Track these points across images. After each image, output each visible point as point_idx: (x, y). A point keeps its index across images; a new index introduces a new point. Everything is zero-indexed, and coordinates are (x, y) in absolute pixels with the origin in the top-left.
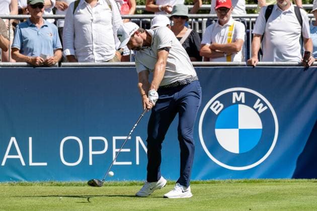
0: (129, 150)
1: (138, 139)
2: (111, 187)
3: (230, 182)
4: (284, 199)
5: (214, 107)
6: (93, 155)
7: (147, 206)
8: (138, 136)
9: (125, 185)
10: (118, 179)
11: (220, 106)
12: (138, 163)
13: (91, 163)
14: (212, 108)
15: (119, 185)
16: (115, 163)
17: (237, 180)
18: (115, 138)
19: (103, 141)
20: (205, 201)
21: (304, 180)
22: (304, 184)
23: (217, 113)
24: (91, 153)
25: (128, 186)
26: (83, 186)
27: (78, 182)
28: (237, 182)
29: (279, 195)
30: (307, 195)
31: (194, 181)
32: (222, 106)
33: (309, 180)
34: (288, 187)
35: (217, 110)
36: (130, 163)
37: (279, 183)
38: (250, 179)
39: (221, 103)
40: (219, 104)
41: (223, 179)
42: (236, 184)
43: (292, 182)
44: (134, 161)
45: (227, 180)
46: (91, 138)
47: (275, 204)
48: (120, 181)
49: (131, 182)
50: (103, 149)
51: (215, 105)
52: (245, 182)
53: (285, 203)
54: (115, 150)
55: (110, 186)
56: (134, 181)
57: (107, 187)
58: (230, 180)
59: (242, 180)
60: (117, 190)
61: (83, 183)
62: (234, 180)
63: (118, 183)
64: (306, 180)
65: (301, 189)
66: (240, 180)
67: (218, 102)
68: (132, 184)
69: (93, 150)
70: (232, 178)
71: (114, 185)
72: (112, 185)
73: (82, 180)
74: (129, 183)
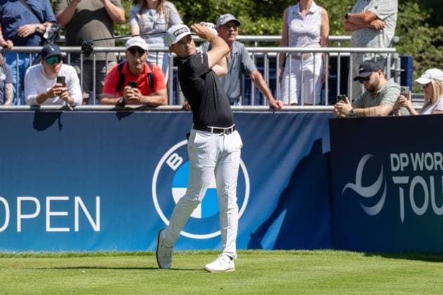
0: (65, 214)
1: (78, 200)
2: (45, 260)
3: (191, 254)
4: (261, 276)
5: (171, 161)
6: (22, 220)
7: (93, 283)
8: (78, 196)
9: (61, 257)
10: (53, 249)
11: (178, 161)
12: (77, 229)
13: (19, 229)
14: (168, 162)
15: (54, 256)
16: (48, 229)
17: (199, 251)
18: (48, 199)
19: (34, 203)
20: (164, 277)
21: (282, 251)
22: (283, 256)
23: (174, 168)
24: (20, 216)
25: (65, 257)
26: (11, 257)
27: (4, 253)
28: (200, 254)
29: (254, 270)
30: (288, 270)
31: (147, 252)
32: (181, 160)
33: (288, 251)
34: (263, 260)
35: (175, 165)
36: (67, 230)
37: (251, 255)
38: (215, 250)
39: (179, 155)
40: (178, 157)
41: (182, 249)
42: (198, 256)
43: (266, 254)
44: (72, 227)
45: (187, 251)
46: (19, 199)
47: (251, 281)
48: (55, 251)
49: (69, 253)
50: (34, 212)
51: (171, 159)
52: (209, 253)
53: (263, 281)
54: (49, 214)
55: (43, 257)
56: (73, 252)
57: (40, 259)
58: (190, 250)
59: (206, 251)
60: (51, 263)
61: (9, 253)
62: (196, 252)
63: (53, 254)
64: (284, 251)
65: (280, 262)
66: (203, 251)
67: (176, 155)
68: (70, 256)
69: (22, 214)
70: (193, 249)
71: (49, 257)
72: (45, 257)
73: (8, 250)
74: (66, 254)
